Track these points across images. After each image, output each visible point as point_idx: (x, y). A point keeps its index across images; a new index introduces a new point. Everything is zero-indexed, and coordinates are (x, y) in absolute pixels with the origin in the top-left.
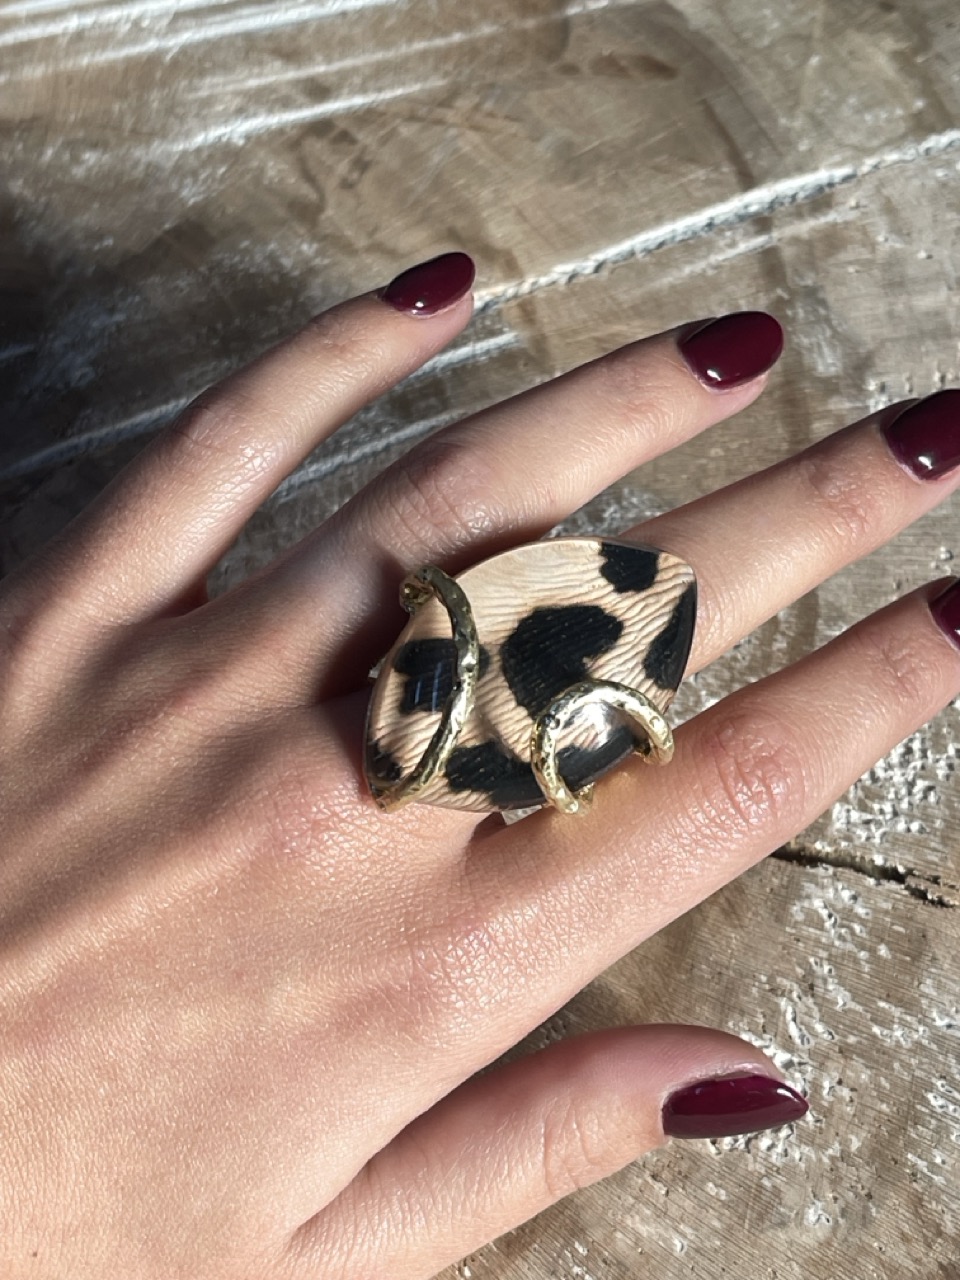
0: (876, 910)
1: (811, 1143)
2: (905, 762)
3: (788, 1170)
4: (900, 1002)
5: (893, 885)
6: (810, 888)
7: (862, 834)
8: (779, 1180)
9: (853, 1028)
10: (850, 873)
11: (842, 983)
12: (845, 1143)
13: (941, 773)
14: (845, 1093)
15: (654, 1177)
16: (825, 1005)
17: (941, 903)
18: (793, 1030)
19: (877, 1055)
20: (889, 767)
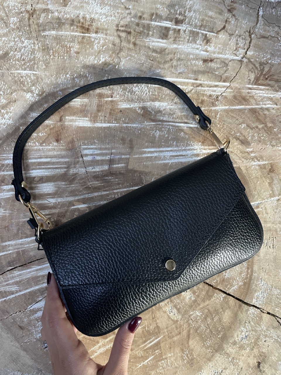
0: (257, 313)
1: (248, 341)
2: (262, 294)
3: (246, 344)
4: (259, 325)
5: (259, 310)
6: (250, 310)
7: (256, 303)
8: (245, 345)
9: (253, 328)
10: (254, 308)
11: (253, 322)
12: (252, 341)
13: (265, 296)
14: (252, 335)
15: (232, 344)
16: (251, 324)
17: (264, 312)
18: (247, 327)
19: (256, 331)
20: (260, 294)
